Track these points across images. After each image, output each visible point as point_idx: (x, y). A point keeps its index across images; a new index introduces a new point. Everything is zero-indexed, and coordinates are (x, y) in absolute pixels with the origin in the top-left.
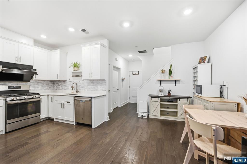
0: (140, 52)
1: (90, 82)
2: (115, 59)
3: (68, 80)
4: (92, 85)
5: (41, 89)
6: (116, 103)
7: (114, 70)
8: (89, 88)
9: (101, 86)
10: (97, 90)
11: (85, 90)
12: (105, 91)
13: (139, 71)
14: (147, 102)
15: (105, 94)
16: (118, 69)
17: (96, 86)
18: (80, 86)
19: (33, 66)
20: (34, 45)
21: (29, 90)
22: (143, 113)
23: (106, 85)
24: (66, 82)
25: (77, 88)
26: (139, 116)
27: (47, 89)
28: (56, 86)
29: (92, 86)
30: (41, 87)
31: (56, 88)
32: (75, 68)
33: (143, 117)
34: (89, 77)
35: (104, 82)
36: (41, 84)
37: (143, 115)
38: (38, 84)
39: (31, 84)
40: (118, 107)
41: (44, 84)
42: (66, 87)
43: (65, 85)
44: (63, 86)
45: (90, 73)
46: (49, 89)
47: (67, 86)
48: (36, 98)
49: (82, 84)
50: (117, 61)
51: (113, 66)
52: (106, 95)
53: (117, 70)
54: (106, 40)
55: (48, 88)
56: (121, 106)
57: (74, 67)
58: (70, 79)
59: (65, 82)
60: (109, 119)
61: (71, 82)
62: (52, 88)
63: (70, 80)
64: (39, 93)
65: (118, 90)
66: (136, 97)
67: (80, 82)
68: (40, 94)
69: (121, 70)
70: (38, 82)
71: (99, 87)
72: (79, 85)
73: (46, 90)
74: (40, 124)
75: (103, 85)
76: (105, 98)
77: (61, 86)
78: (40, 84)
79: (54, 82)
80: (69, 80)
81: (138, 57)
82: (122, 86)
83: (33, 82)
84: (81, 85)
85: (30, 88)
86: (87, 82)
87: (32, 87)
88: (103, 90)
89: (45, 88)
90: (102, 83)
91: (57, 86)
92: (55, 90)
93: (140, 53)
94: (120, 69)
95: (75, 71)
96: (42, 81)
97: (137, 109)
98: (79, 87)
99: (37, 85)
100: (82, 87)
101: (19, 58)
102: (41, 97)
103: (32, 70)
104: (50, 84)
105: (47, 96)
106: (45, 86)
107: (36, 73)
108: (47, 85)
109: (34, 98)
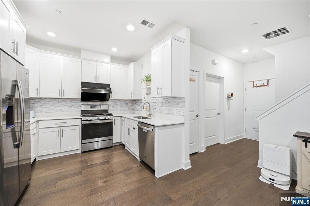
0: (268, 36)
1: (164, 101)
2: (211, 62)
3: (143, 99)
4: (166, 105)
5: (120, 109)
6: (215, 136)
7: (207, 80)
8: (163, 110)
9: (178, 108)
10: (172, 114)
11: (158, 113)
12: (183, 117)
13: (268, 79)
14: (289, 149)
15: (183, 122)
16: (220, 79)
17: (171, 108)
18: (154, 107)
19: (109, 85)
20: (111, 62)
21: (108, 110)
22: (275, 174)
23: (184, 106)
25: (150, 109)
26: (261, 178)
29: (167, 108)
30: (120, 107)
31: (134, 109)
32: (148, 82)
33: (275, 185)
34: (158, 93)
35: (182, 101)
37: (274, 180)
40: (219, 143)
41: (122, 104)
44: (140, 106)
45: (159, 88)
48: (109, 119)
49: (155, 104)
50: (217, 65)
51: (207, 74)
52: (184, 124)
53: (217, 80)
54: (185, 28)
55: (127, 108)
56: (226, 143)
57: (146, 81)
59: (141, 102)
60: (191, 167)
62: (131, 108)
63: (145, 99)
64: (112, 114)
65: (218, 114)
66: (257, 130)
67: (153, 102)
68: (113, 116)
69: (225, 80)
70: (117, 102)
71: (175, 109)
72: (152, 106)
73: (125, 110)
74: (113, 148)
75: (179, 106)
76: (183, 127)
79: (133, 102)
81: (264, 49)
82: (229, 108)
86: (160, 101)
87: (112, 107)
88: (180, 115)
89: (124, 109)
90: (179, 102)
91: (135, 106)
92: (133, 111)
93: (267, 38)
94: (224, 78)
96: (121, 101)
97: (259, 159)
99: (116, 105)
100: (155, 108)
101: (97, 77)
102: (114, 118)
103: (107, 88)
104: (129, 104)
105: (120, 117)
106: (124, 106)
107: (111, 92)
108: (126, 105)
109: (107, 119)
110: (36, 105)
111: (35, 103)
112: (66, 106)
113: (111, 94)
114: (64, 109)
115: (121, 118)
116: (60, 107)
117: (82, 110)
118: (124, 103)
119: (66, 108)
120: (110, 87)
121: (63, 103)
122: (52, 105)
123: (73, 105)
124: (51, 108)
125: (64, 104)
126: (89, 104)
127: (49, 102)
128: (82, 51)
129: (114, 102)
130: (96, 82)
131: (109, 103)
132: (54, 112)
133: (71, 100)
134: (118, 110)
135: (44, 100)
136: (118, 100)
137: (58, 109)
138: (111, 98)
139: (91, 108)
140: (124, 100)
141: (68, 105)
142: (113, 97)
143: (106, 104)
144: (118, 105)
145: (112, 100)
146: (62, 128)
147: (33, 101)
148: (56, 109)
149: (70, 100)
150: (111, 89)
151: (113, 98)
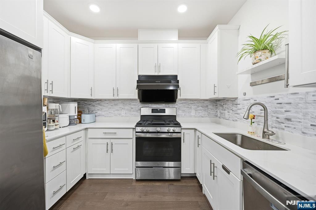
3: (240, 96)
5: (194, 115)
18: (282, 116)
19: (177, 76)
20: (179, 39)
21: (176, 116)
24: (236, 101)
25: (266, 120)
27: (204, 115)
28: (219, 111)
30: (194, 112)
31: (219, 115)
32: (257, 52)
36: (195, 105)
38: (190, 107)
39: (180, 107)
41: (198, 107)
42: (237, 115)
43: (234, 109)
44: (231, 111)
46: (207, 116)
47: (239, 111)
48: (174, 132)
49: (288, 107)
55: (206, 113)
58: (245, 94)
59: (234, 102)
61: (247, 102)
62: (212, 114)
63: (247, 97)
70: (189, 103)
72: (276, 112)
73: (202, 117)
77: (226, 112)
78: (192, 106)
79: (217, 103)
80: (244, 97)
83: (182, 104)
84: (281, 113)
85: (178, 113)
87: (181, 111)
89: (200, 114)
91: (221, 111)
92: (218, 119)
95: (257, 65)
96: (195, 102)
98: (275, 119)
99: (188, 108)
101: (158, 67)
102: (183, 131)
103: (172, 82)
104: (209, 107)
105: (193, 130)
106: (201, 110)
107: (178, 86)
108: (203, 109)
109: (171, 131)
110: (97, 108)
111: (96, 106)
112: (124, 109)
113: (179, 91)
114: (123, 113)
115: (195, 132)
116: (118, 110)
117: (141, 115)
118: (200, 105)
119: (124, 112)
120: (178, 80)
121: (121, 105)
122: (110, 108)
123: (132, 108)
124: (110, 111)
125: (123, 107)
126: (150, 106)
127: (108, 104)
128: (138, 31)
129: (185, 103)
130: (156, 74)
131: (177, 105)
132: (113, 117)
133: (130, 101)
134: (191, 116)
135: (103, 102)
136: (191, 100)
137: (116, 112)
138: (179, 97)
139: (152, 112)
140: (202, 100)
141: (126, 107)
142: (182, 95)
143: (174, 106)
144: (191, 108)
145: (181, 100)
146: (112, 140)
147: (94, 104)
148: (115, 114)
149: (128, 101)
150: (178, 82)
151: (182, 97)
